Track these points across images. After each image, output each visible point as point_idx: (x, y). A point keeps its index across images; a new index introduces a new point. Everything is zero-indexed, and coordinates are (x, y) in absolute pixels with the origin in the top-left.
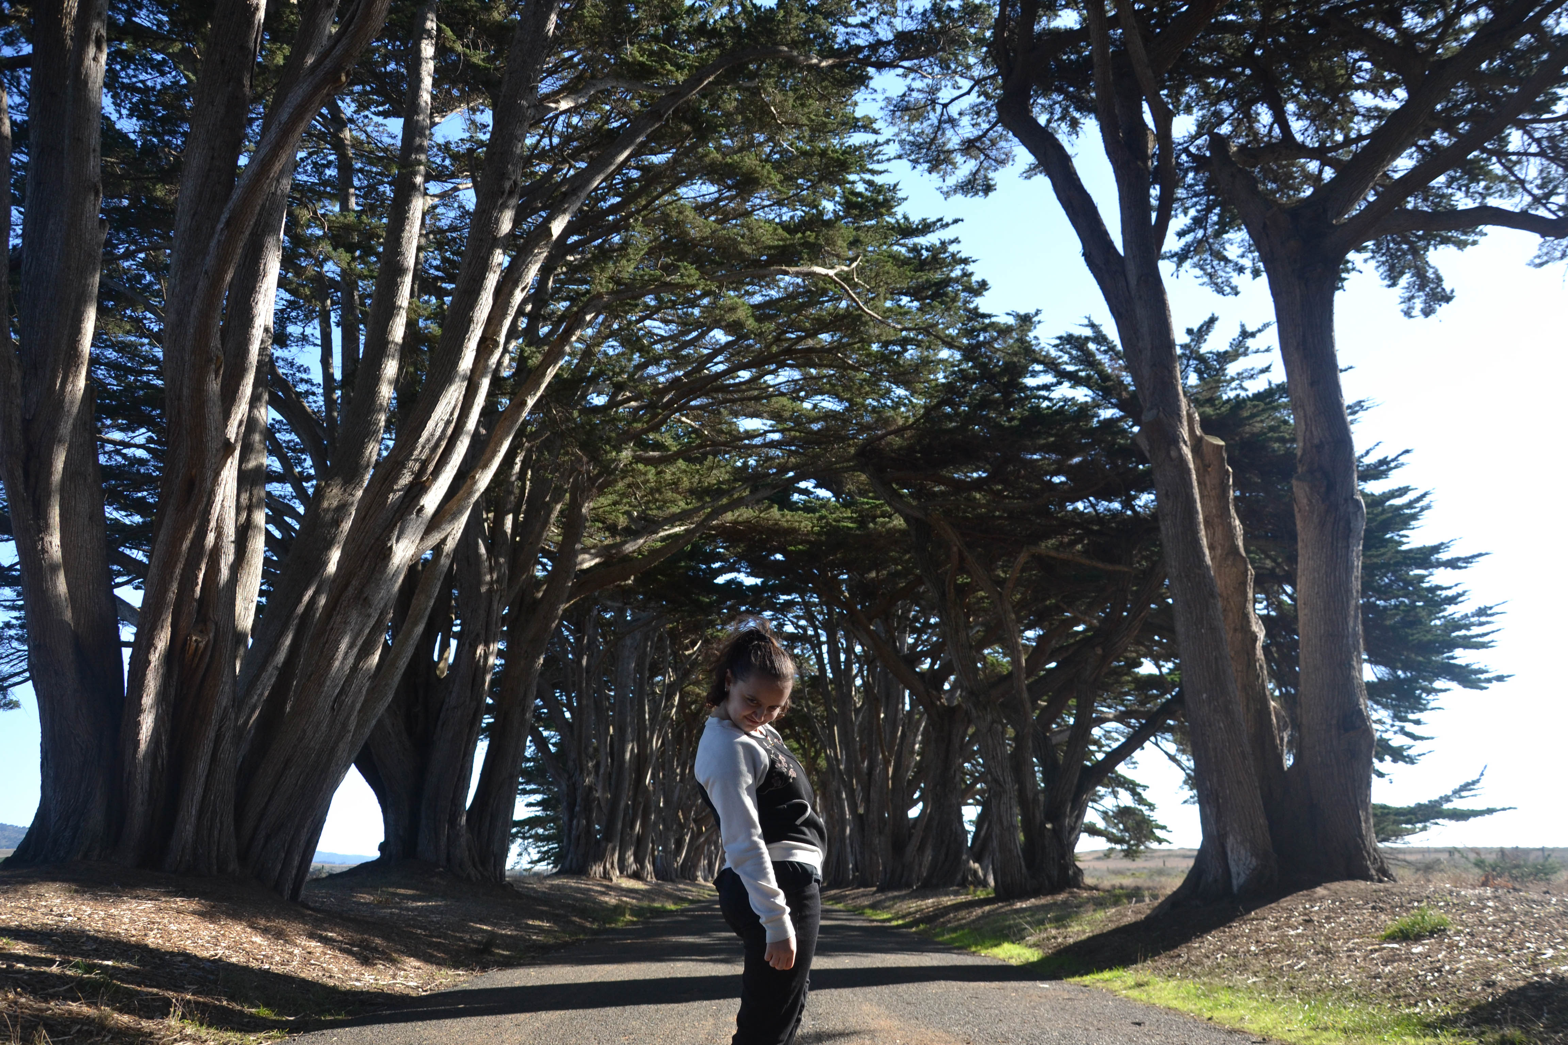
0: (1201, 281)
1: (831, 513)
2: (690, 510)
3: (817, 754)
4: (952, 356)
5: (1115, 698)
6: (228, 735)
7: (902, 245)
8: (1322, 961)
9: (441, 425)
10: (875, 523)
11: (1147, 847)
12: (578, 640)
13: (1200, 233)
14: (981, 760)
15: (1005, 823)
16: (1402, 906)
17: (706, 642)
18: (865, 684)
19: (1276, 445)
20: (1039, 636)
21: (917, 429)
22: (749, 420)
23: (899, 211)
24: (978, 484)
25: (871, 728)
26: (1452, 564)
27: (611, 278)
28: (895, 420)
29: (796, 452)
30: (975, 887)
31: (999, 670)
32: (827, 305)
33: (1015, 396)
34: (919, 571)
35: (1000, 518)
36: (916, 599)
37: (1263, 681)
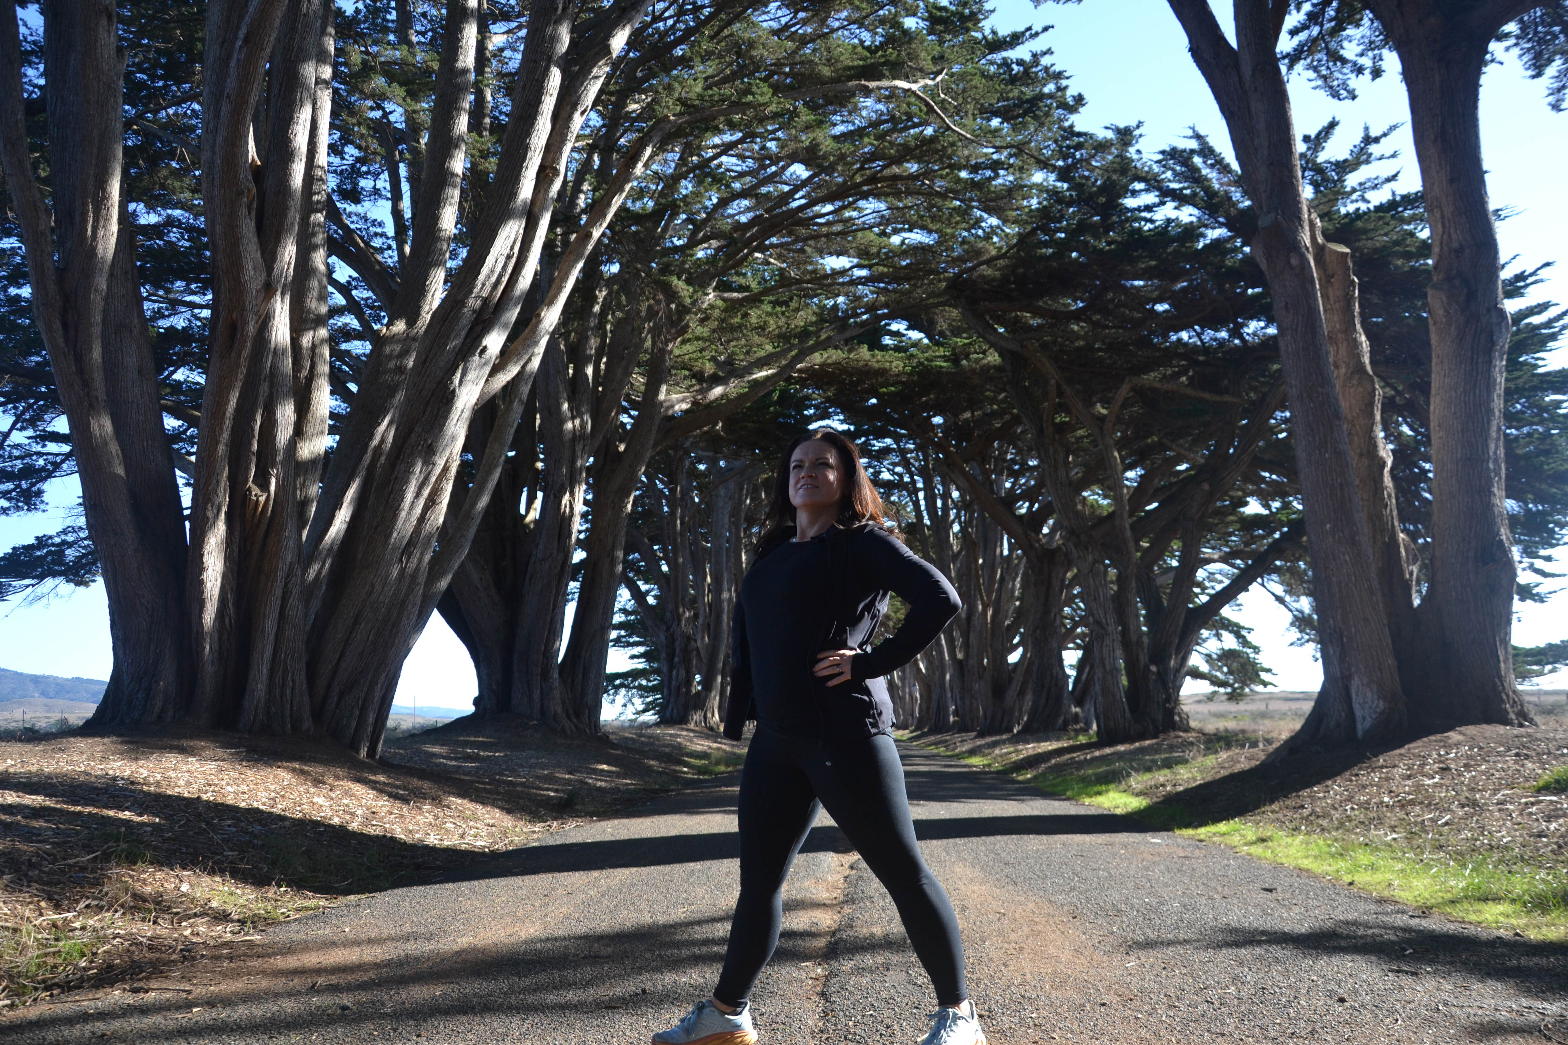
0: (1314, 84)
1: (923, 352)
2: (778, 353)
4: (1046, 180)
5: (1219, 539)
6: (296, 592)
7: (991, 63)
8: (1469, 815)
9: (502, 260)
10: (969, 360)
11: (1251, 690)
12: (672, 491)
13: (1315, 31)
14: (1081, 605)
15: (1108, 667)
16: (1549, 754)
18: (963, 530)
19: (1399, 262)
20: (1141, 476)
21: (1011, 258)
22: (834, 257)
23: (987, 25)
24: (1077, 316)
25: (968, 573)
27: (679, 100)
28: (987, 251)
29: (885, 289)
30: (1077, 732)
31: (1098, 512)
32: (912, 131)
33: (1115, 218)
34: (1015, 411)
35: (1100, 350)
36: (1013, 440)
37: (1391, 511)
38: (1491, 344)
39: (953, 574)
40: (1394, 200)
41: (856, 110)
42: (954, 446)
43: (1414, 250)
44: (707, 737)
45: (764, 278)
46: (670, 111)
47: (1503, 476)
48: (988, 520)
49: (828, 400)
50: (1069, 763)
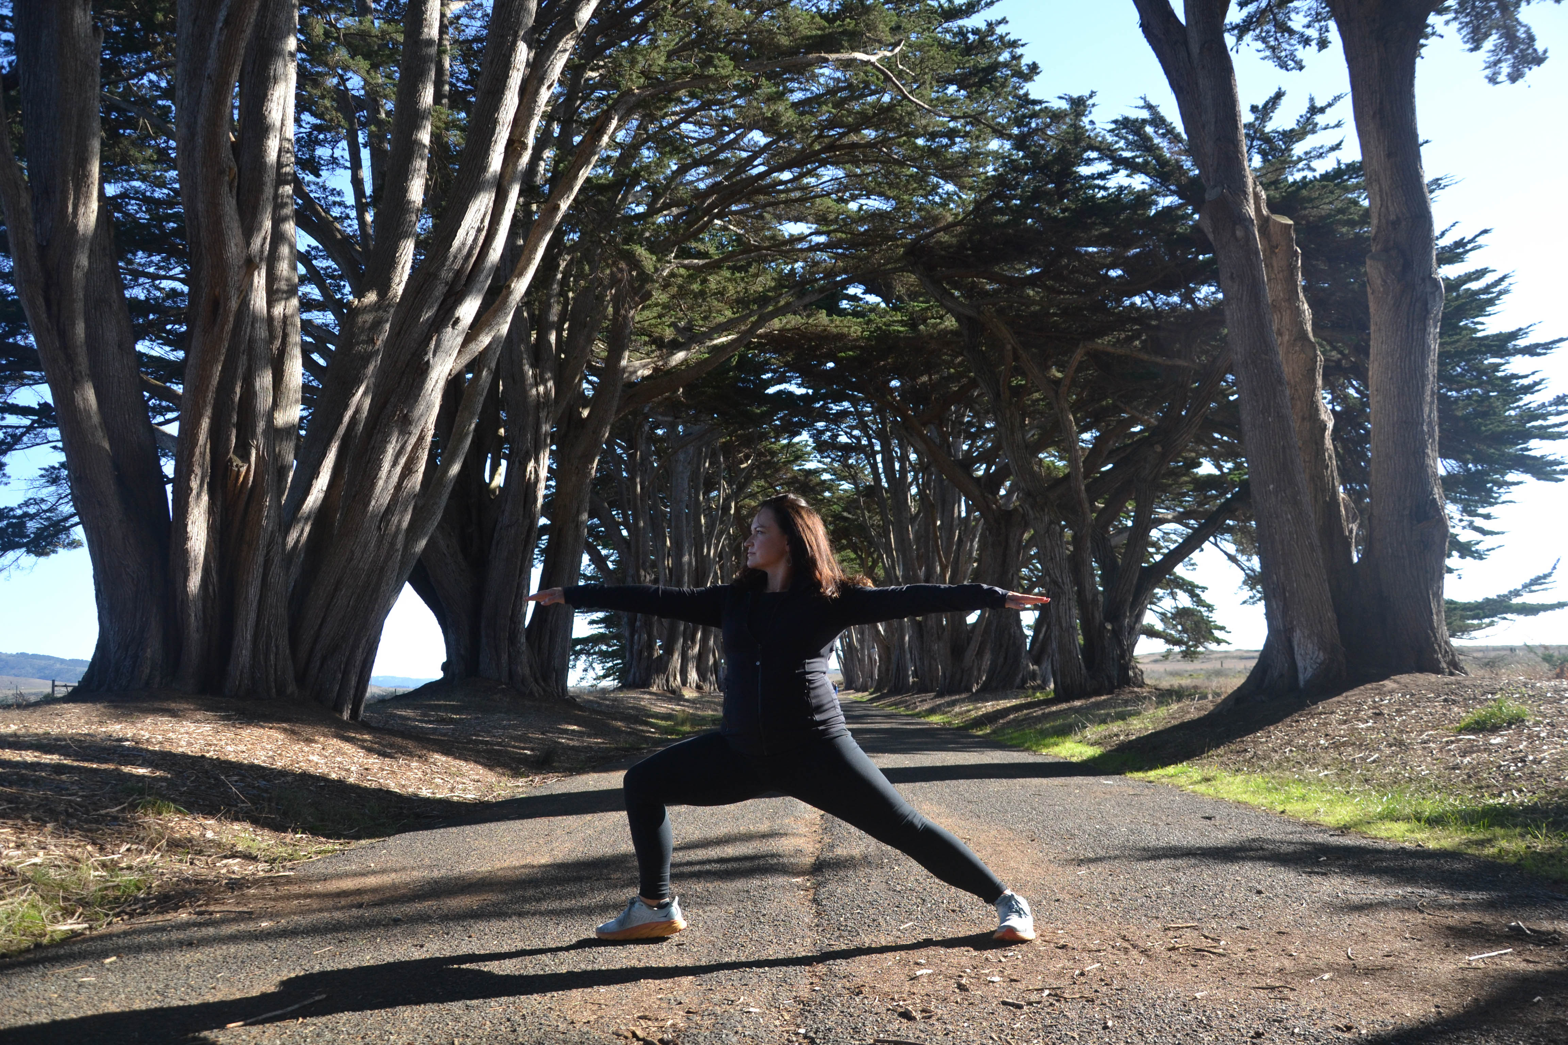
0: (1262, 54)
1: (881, 317)
2: (738, 318)
3: (875, 563)
4: (1001, 147)
5: (1173, 500)
6: (277, 560)
7: (947, 31)
8: (1394, 754)
9: (473, 233)
10: (926, 325)
11: (1205, 649)
12: (632, 457)
14: (1038, 566)
15: (1064, 625)
16: (1475, 699)
17: (759, 455)
18: (920, 492)
19: (1344, 230)
20: (1096, 438)
21: (967, 225)
22: (793, 223)
24: (1032, 281)
25: (926, 536)
26: (1531, 350)
27: (642, 72)
28: (944, 217)
29: (843, 255)
30: (1035, 689)
31: (1054, 474)
32: (869, 99)
33: (1069, 186)
34: (972, 374)
35: (1054, 314)
36: (970, 404)
37: (1332, 471)
38: (1426, 312)
39: (911, 536)
40: (1340, 169)
41: (814, 77)
42: (912, 410)
43: (1356, 218)
44: (670, 700)
45: (721, 244)
46: (635, 84)
47: (1437, 438)
48: (946, 482)
49: (787, 364)
50: (1027, 718)
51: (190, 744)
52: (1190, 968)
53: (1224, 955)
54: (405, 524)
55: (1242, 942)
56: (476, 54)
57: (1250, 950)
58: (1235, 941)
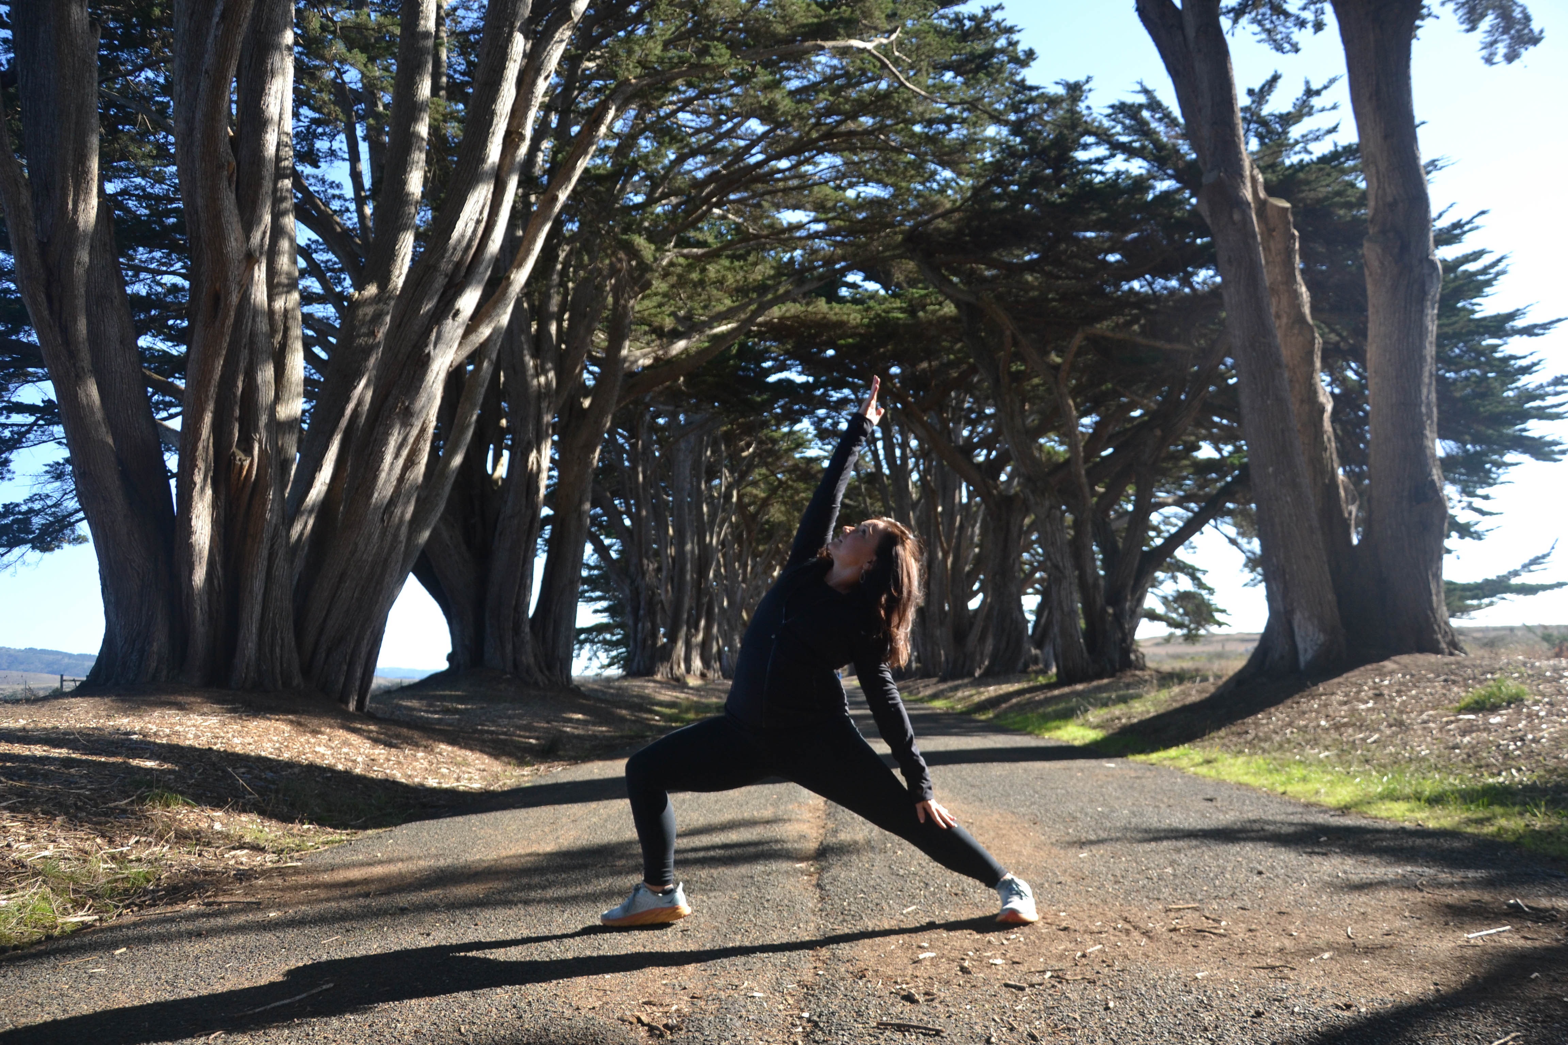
0: (1259, 37)
1: (880, 304)
2: (737, 307)
4: (998, 133)
5: (1173, 483)
6: (281, 553)
7: (943, 17)
8: (1395, 734)
9: (471, 225)
10: (925, 312)
11: (1206, 631)
12: (633, 446)
14: (1040, 550)
15: (1066, 609)
16: (1474, 679)
17: (760, 442)
18: (922, 478)
19: (1342, 212)
20: (1096, 423)
21: (965, 211)
22: (790, 211)
24: (1031, 266)
25: (928, 522)
26: (1529, 331)
27: (639, 62)
28: (942, 204)
29: (841, 242)
30: (1038, 673)
31: (1055, 458)
32: (866, 86)
33: (1066, 171)
34: (971, 360)
35: (1053, 300)
36: (970, 389)
37: (1331, 454)
38: (1423, 294)
39: (913, 522)
40: (1336, 151)
41: (811, 65)
42: (912, 396)
43: (1353, 200)
44: (674, 688)
45: (720, 233)
46: (632, 75)
47: (1435, 419)
48: (946, 468)
49: (787, 352)
50: (1029, 702)
51: (197, 737)
52: (1191, 948)
53: (1225, 936)
54: (408, 516)
55: (1243, 922)
56: (473, 45)
57: (1250, 930)
58: (1236, 922)
